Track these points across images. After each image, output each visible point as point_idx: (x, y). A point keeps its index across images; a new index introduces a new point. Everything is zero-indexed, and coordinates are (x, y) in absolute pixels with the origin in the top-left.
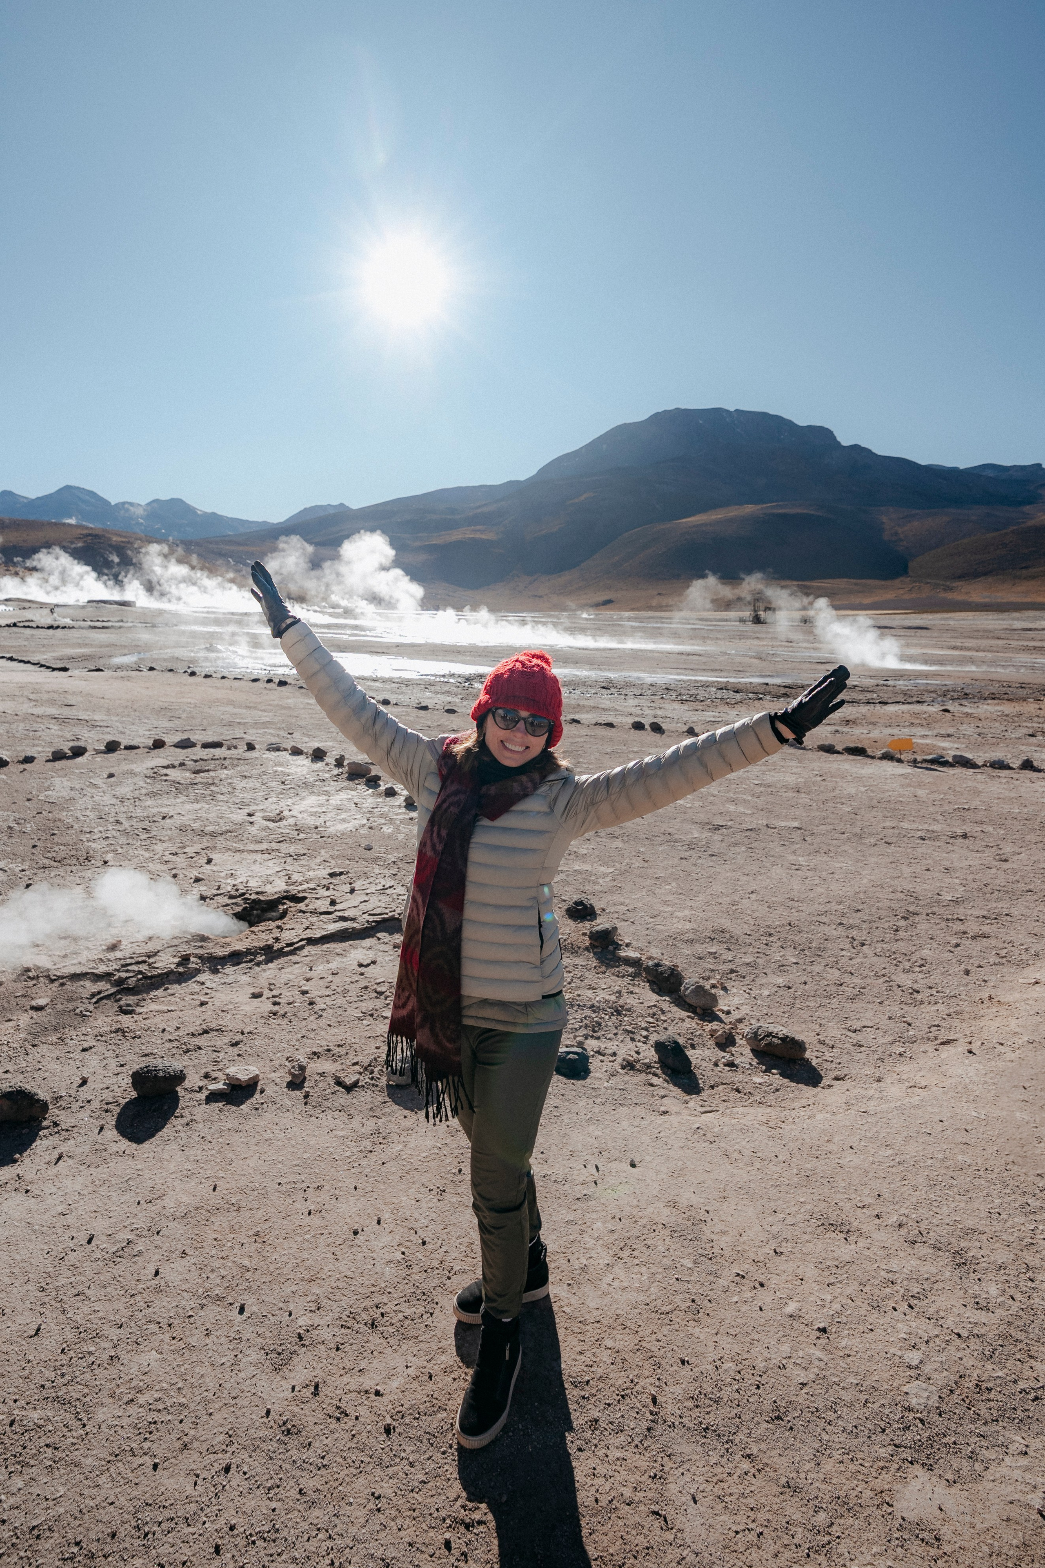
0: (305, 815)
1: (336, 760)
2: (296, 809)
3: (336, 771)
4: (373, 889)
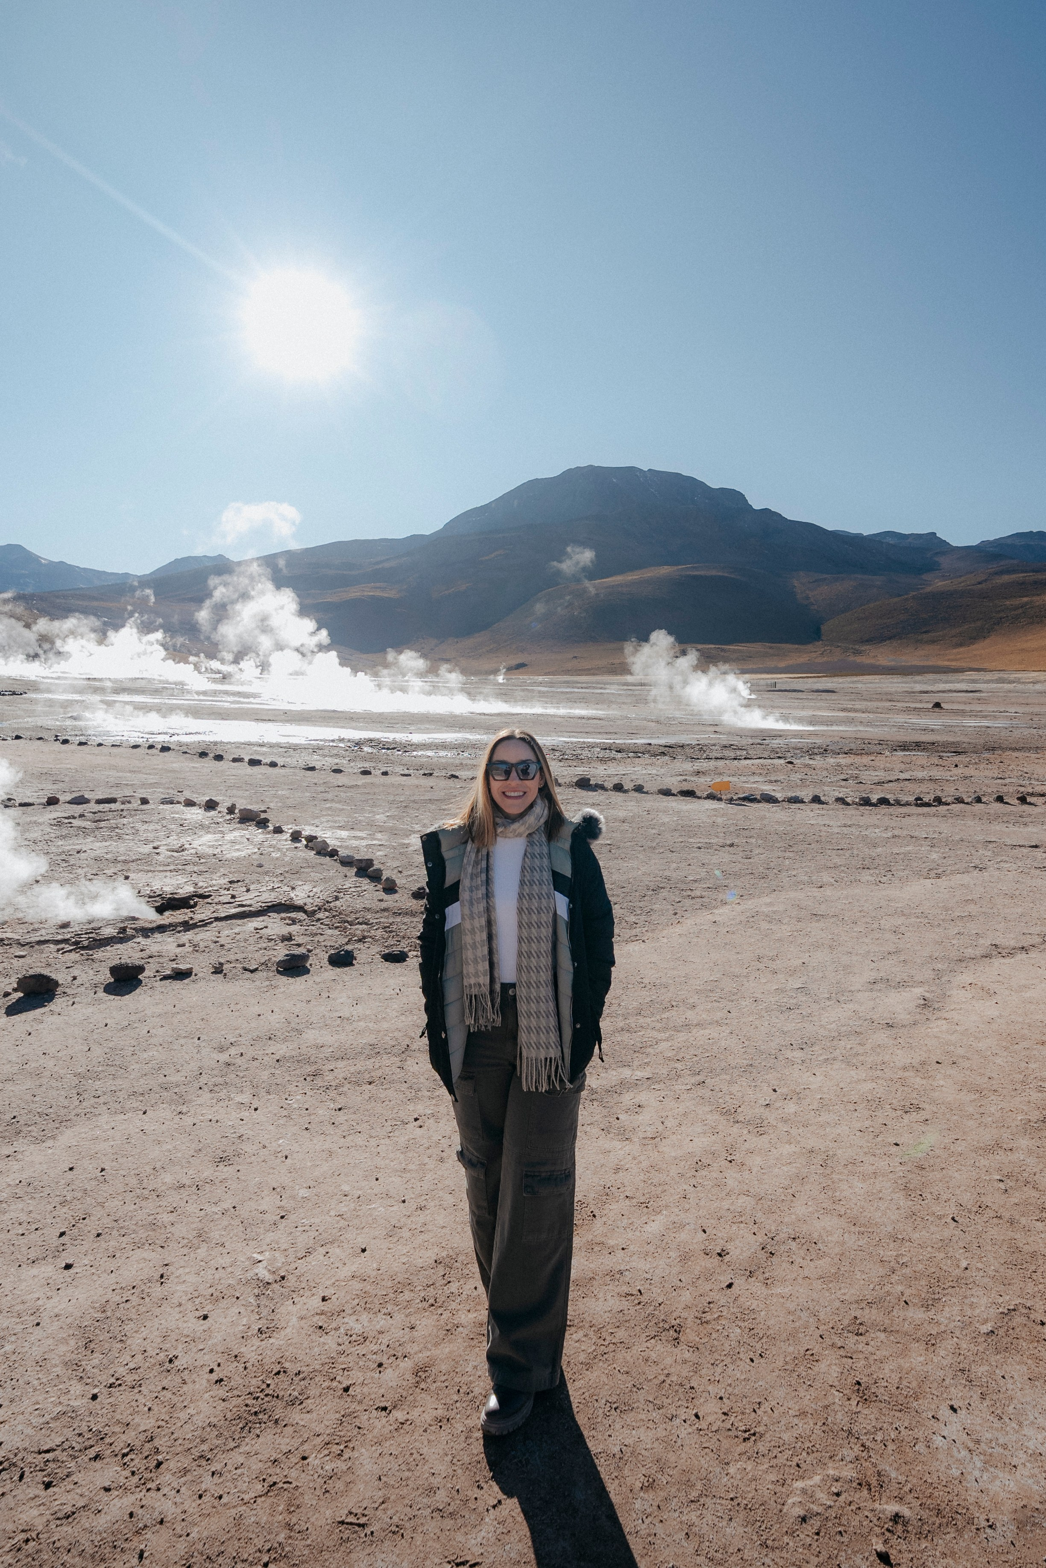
0: (204, 847)
1: (228, 809)
2: (195, 844)
3: (228, 817)
4: (264, 889)
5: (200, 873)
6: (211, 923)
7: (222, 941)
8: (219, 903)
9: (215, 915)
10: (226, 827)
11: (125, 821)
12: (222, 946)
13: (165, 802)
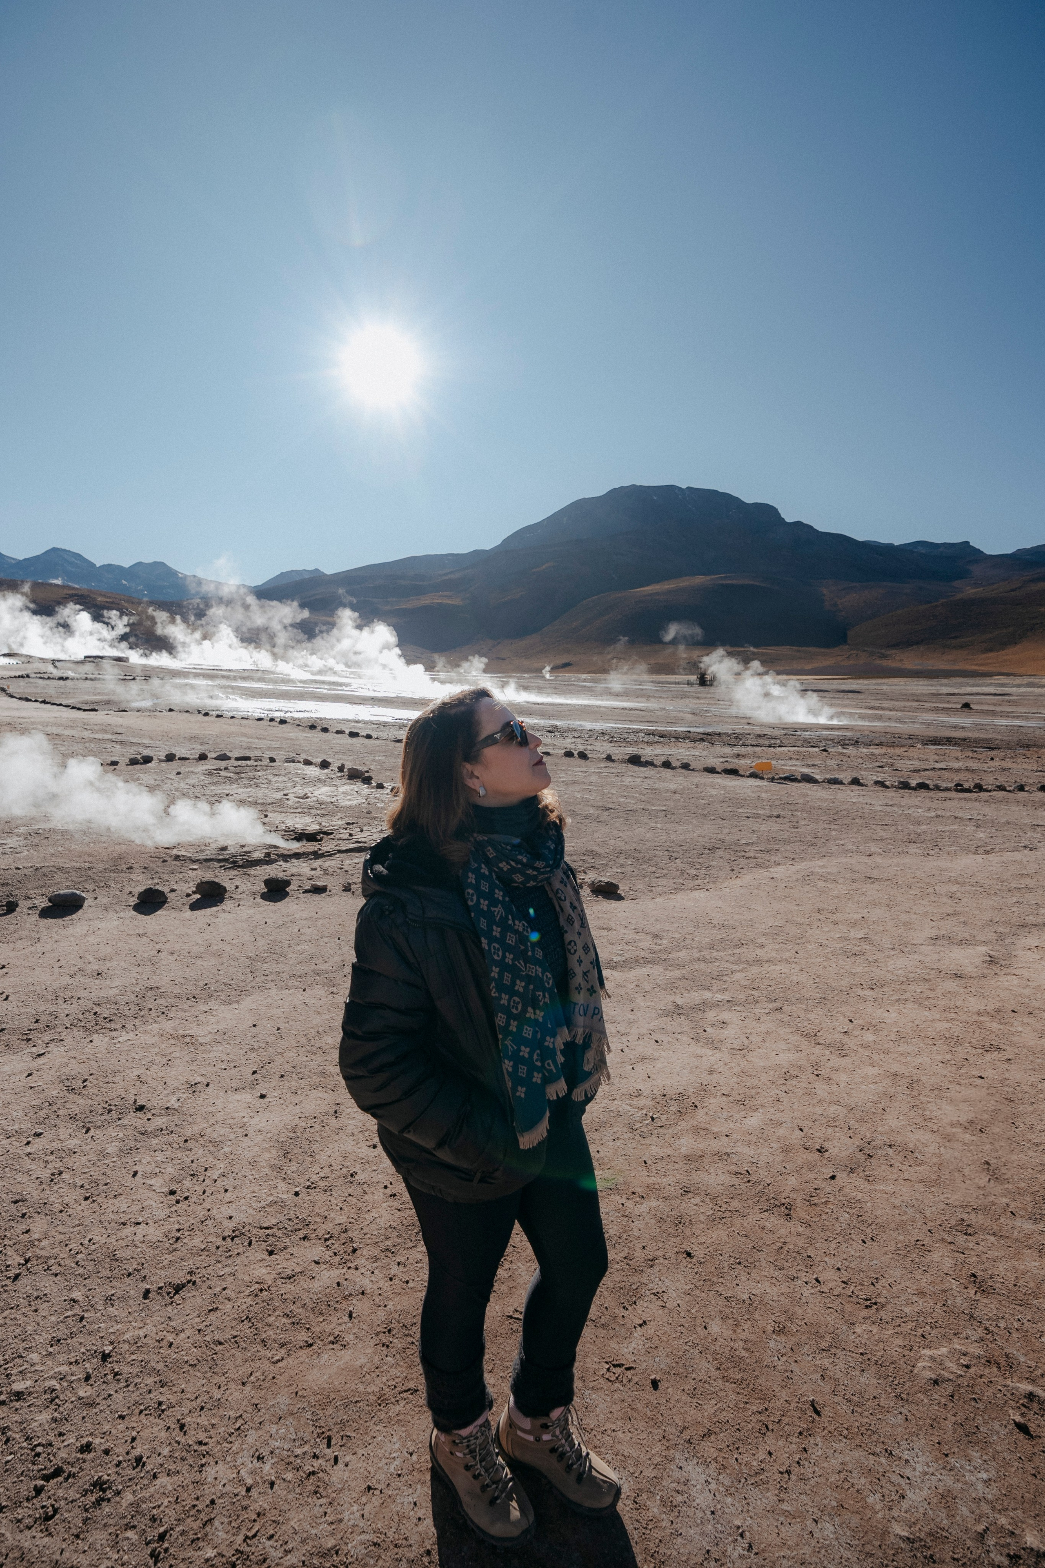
0: (323, 796)
1: (339, 768)
2: (316, 793)
3: (339, 774)
4: (375, 830)
5: (323, 816)
6: (335, 854)
7: (346, 868)
8: (339, 839)
9: (337, 848)
10: (338, 782)
11: (260, 773)
12: (346, 871)
13: (288, 761)
